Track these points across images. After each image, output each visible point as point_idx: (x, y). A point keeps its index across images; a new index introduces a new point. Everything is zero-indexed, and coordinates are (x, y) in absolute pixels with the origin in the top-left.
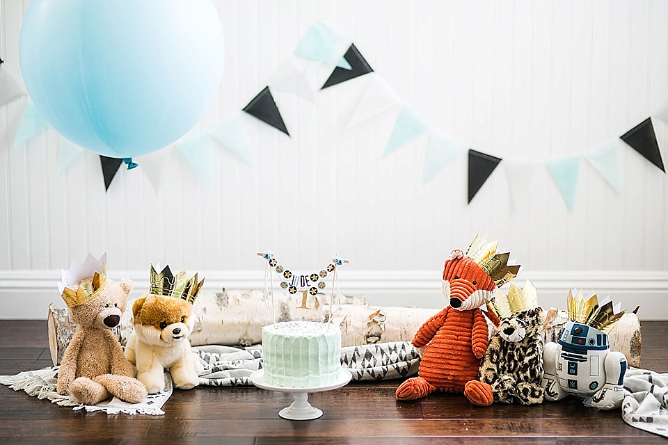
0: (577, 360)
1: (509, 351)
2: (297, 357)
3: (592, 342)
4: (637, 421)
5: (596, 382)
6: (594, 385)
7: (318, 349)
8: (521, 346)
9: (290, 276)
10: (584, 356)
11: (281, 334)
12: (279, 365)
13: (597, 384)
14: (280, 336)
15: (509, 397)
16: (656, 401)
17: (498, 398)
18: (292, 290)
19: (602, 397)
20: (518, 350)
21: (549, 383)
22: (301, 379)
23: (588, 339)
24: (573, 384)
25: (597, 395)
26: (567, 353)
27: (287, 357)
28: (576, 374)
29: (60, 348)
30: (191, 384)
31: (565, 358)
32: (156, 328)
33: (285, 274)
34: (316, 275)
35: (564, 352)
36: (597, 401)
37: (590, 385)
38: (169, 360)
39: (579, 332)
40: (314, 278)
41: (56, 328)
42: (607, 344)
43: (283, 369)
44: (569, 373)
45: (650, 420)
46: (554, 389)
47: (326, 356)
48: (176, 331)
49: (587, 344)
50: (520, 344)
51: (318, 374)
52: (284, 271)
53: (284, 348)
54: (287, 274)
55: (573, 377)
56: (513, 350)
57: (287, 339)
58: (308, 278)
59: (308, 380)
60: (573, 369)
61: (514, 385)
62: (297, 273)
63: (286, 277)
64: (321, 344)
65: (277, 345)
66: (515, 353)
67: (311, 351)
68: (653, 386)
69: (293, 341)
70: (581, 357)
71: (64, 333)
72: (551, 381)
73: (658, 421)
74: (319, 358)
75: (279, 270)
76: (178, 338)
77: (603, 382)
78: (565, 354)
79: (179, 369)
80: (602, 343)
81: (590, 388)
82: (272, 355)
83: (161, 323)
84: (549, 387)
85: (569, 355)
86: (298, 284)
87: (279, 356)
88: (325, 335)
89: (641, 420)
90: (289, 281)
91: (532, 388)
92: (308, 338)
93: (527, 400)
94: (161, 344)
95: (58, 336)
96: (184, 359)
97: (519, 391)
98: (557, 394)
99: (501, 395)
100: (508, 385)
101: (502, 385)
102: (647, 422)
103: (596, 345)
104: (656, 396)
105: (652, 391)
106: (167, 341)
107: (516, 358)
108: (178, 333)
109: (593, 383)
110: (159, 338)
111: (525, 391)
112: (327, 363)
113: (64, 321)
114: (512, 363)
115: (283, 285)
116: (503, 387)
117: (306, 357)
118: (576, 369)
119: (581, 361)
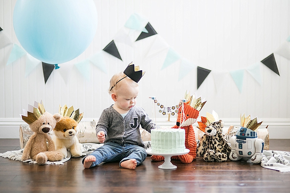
0: (242, 143)
1: (210, 140)
2: (167, 141)
3: (248, 135)
4: (266, 166)
5: (250, 152)
6: (250, 153)
7: (176, 137)
8: (215, 138)
9: (163, 107)
10: (245, 141)
11: (160, 131)
12: (159, 145)
13: (251, 153)
14: (159, 132)
15: (213, 158)
16: (275, 160)
17: (208, 159)
18: (164, 113)
19: (255, 158)
20: (214, 139)
21: (233, 153)
22: (169, 150)
23: (246, 133)
24: (241, 153)
25: (253, 158)
26: (238, 140)
27: (162, 141)
28: (242, 148)
29: (24, 142)
30: (78, 155)
31: (238, 142)
32: (62, 131)
33: (161, 106)
34: (174, 107)
35: (237, 139)
36: (253, 160)
37: (248, 153)
38: (69, 145)
39: (243, 131)
40: (173, 108)
41: (23, 133)
42: (256, 136)
43: (161, 146)
44: (239, 148)
45: (272, 165)
46: (235, 155)
47: (179, 141)
48: (70, 133)
49: (246, 136)
50: (215, 137)
51: (176, 148)
52: (161, 105)
53: (161, 137)
54: (162, 107)
55: (241, 150)
56: (212, 140)
57: (162, 133)
58: (171, 108)
59: (171, 150)
60: (241, 146)
61: (214, 154)
62: (166, 106)
63: (161, 108)
64: (177, 135)
65: (158, 136)
66: (213, 141)
67: (173, 138)
68: (274, 154)
69: (165, 134)
70: (244, 141)
71: (26, 136)
72: (234, 152)
73: (275, 166)
74: (176, 141)
75: (158, 104)
76: (71, 135)
77: (255, 152)
78: (237, 140)
79: (73, 149)
80: (253, 135)
81: (248, 154)
82: (156, 140)
83: (64, 129)
84: (233, 154)
85: (239, 141)
86: (166, 111)
87: (159, 140)
88: (179, 131)
89: (268, 165)
90: (162, 109)
91: (223, 155)
92: (172, 132)
93: (221, 160)
94: (64, 138)
95: (23, 137)
96: (75, 145)
97: (217, 156)
98: (236, 158)
99: (209, 158)
100: (212, 154)
101: (209, 154)
102: (271, 166)
103: (250, 136)
104: (275, 158)
105: (273, 156)
106: (67, 137)
107: (213, 143)
108: (71, 133)
109: (249, 152)
110: (63, 135)
111: (220, 156)
112: (179, 143)
113: (26, 131)
114: (212, 145)
115: (160, 111)
116: (210, 155)
117: (171, 141)
118: (242, 146)
119: (244, 143)
